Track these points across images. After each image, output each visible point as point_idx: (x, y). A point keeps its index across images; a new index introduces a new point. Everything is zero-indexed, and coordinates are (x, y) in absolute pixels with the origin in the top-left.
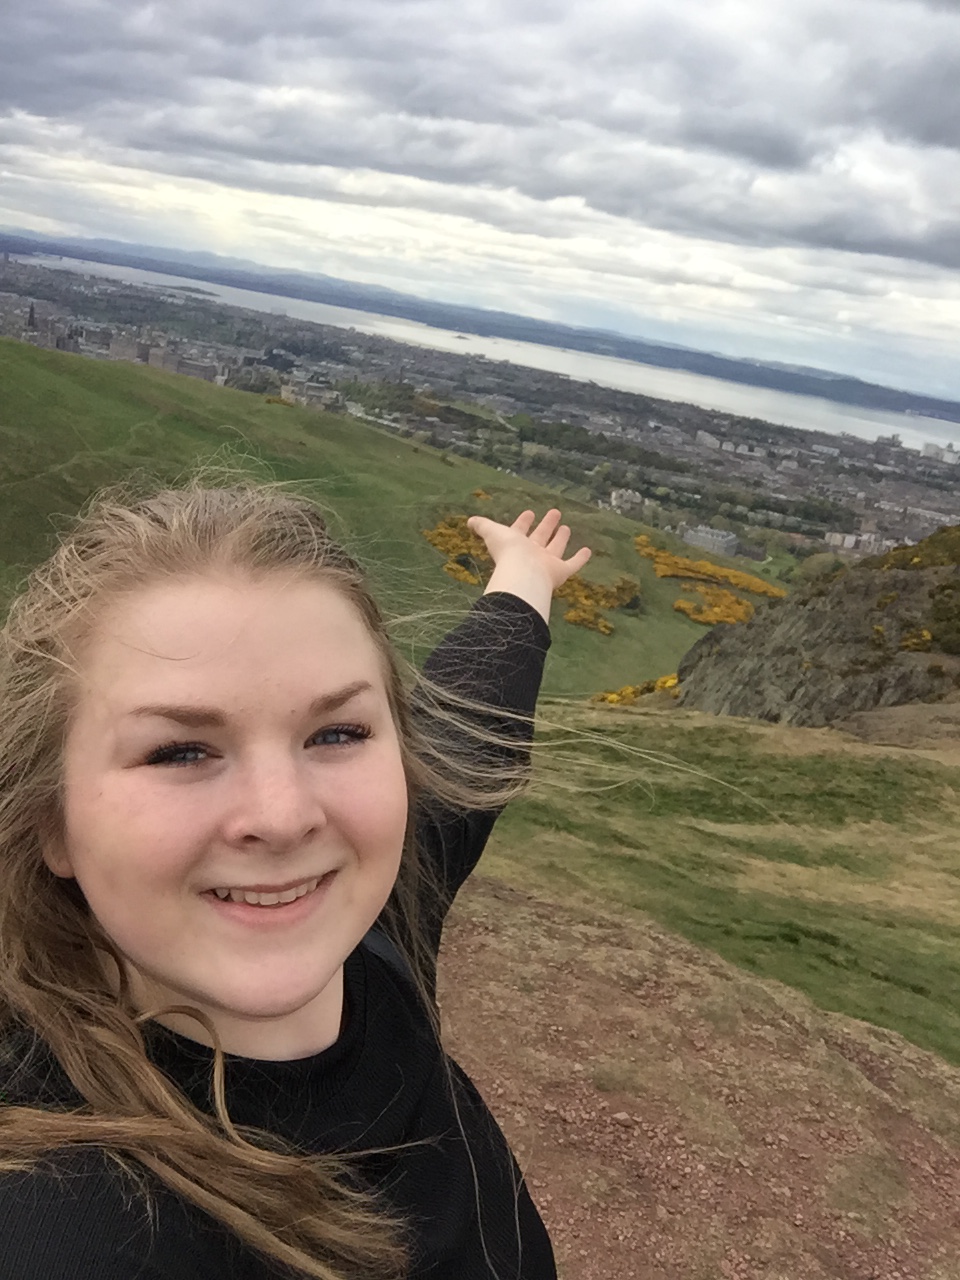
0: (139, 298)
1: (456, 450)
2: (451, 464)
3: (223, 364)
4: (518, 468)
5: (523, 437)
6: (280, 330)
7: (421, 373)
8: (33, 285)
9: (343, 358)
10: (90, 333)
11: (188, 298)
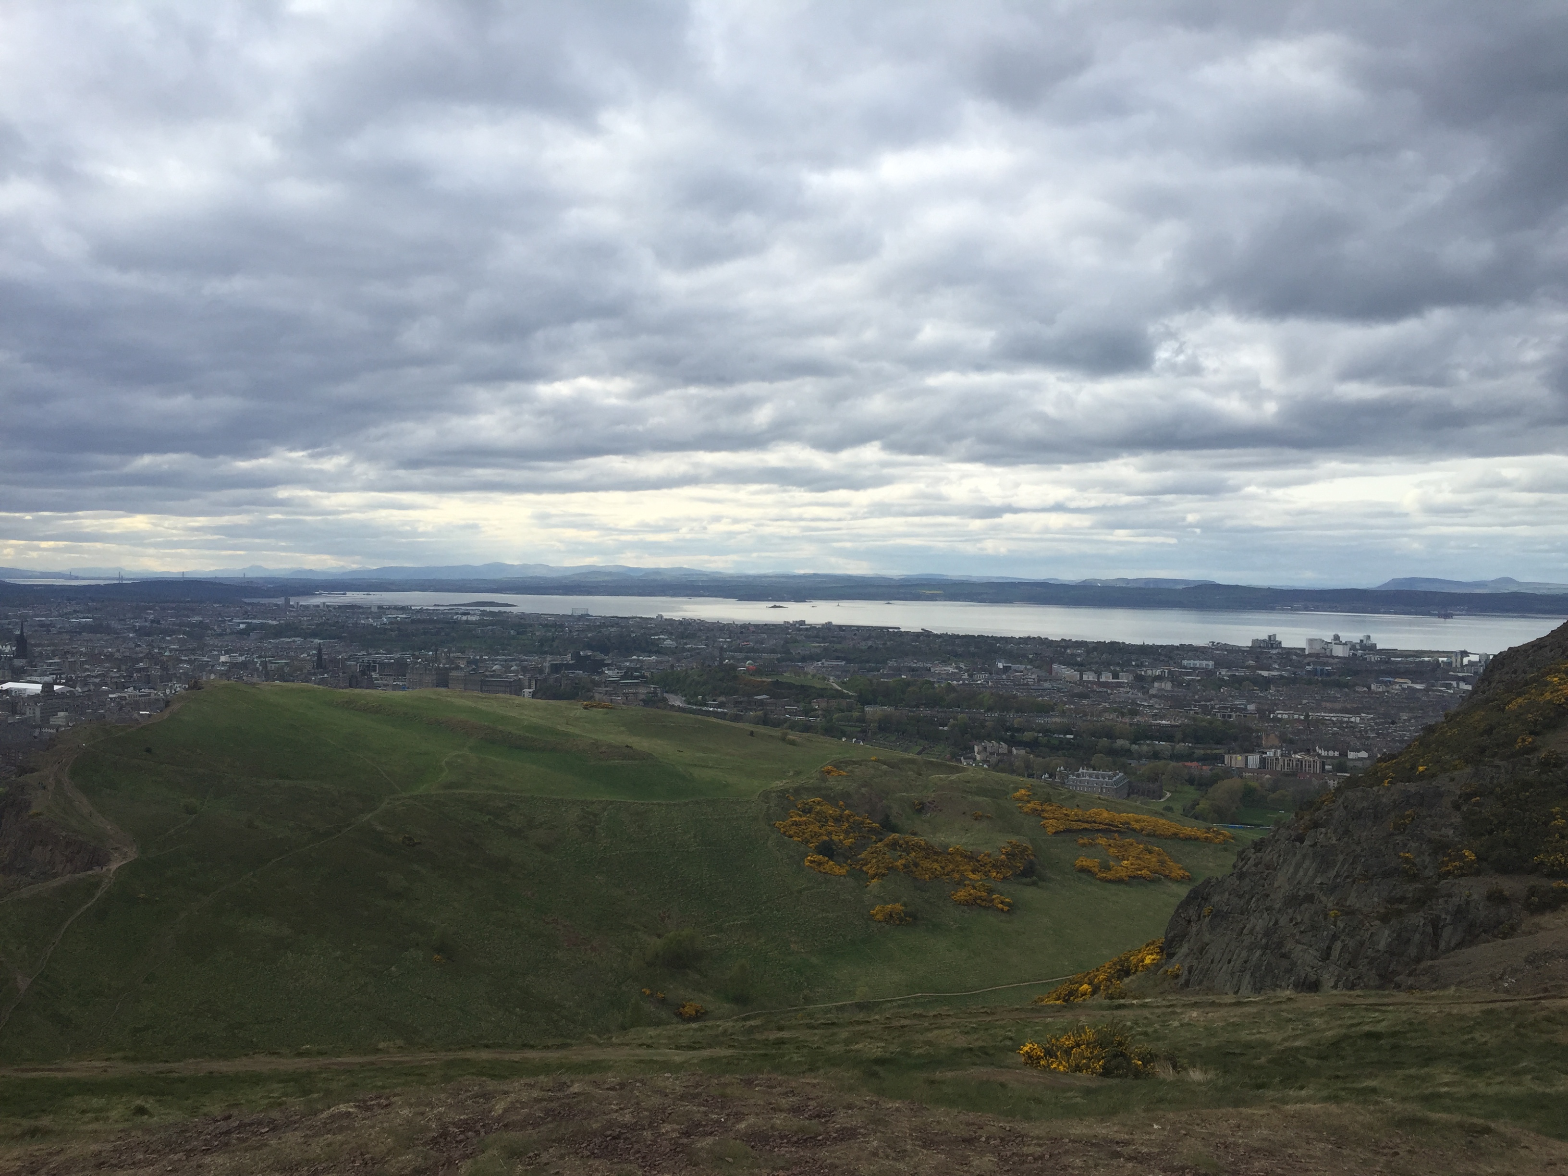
0: (431, 621)
1: (793, 726)
2: (793, 743)
3: (528, 675)
4: (864, 735)
5: (864, 700)
6: (583, 631)
7: (740, 650)
8: (318, 625)
9: (656, 649)
10: (382, 665)
11: (484, 613)
